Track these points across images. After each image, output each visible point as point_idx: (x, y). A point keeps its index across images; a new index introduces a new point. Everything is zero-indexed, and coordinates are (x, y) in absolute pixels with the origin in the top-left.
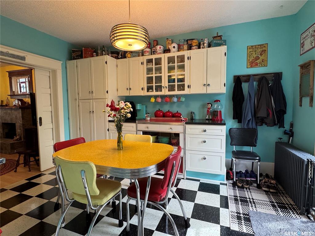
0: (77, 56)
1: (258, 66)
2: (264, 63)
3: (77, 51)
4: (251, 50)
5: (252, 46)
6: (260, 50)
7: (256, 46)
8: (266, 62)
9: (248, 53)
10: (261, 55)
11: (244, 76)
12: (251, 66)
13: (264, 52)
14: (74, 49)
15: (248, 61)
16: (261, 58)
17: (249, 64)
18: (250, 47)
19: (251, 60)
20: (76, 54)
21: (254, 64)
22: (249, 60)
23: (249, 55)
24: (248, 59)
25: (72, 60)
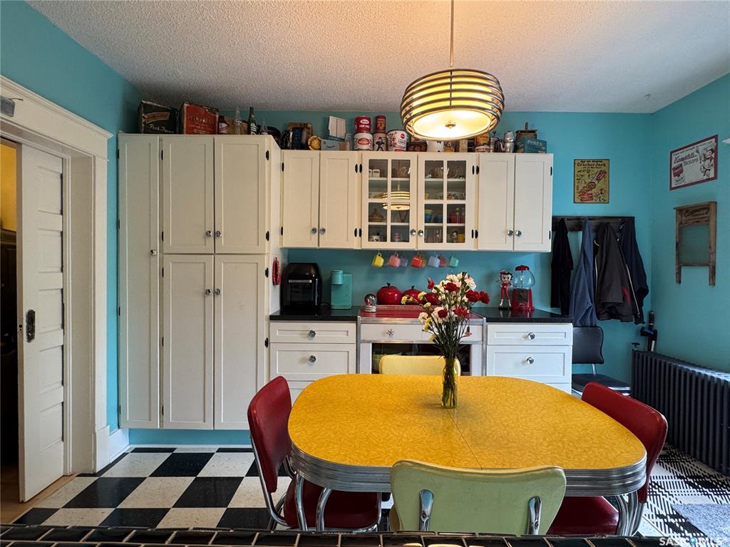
0: (156, 124)
1: (593, 201)
2: (603, 197)
3: (157, 109)
4: (581, 168)
5: (583, 161)
6: (596, 170)
7: (589, 161)
8: (607, 196)
9: (576, 172)
10: (598, 180)
11: (570, 219)
12: (581, 200)
13: (603, 174)
14: (148, 103)
15: (576, 189)
16: (599, 185)
17: (577, 195)
18: (579, 161)
19: (580, 188)
20: (154, 117)
21: (586, 196)
22: (578, 187)
23: (577, 178)
24: (576, 184)
25: (138, 132)
